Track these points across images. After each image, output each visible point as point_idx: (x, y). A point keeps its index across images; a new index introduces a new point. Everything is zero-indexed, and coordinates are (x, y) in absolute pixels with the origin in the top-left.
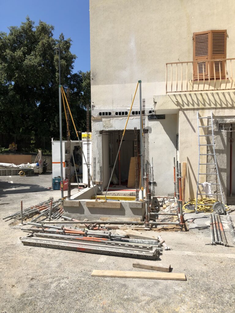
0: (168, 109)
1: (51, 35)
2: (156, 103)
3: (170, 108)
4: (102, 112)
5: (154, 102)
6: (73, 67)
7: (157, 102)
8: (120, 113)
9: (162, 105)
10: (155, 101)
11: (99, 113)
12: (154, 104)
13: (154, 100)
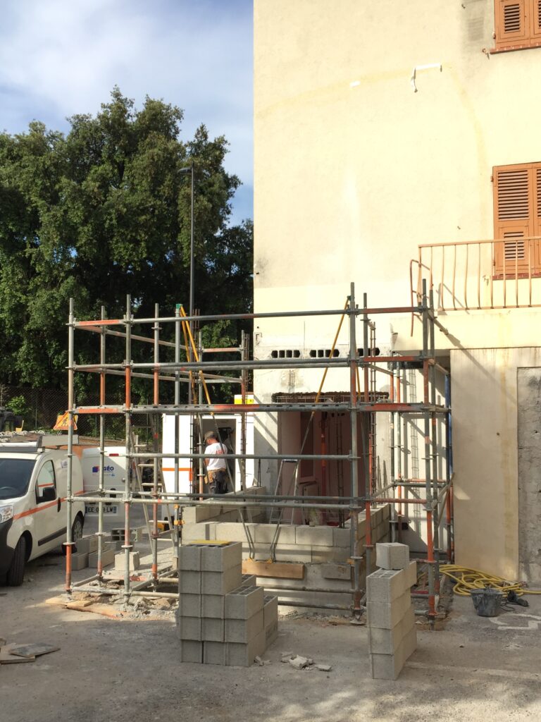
1: (173, 131)
2: (395, 335)
4: (278, 349)
5: (392, 332)
6: (230, 209)
8: (321, 353)
10: (395, 332)
11: (271, 352)
12: (393, 338)
13: (392, 328)
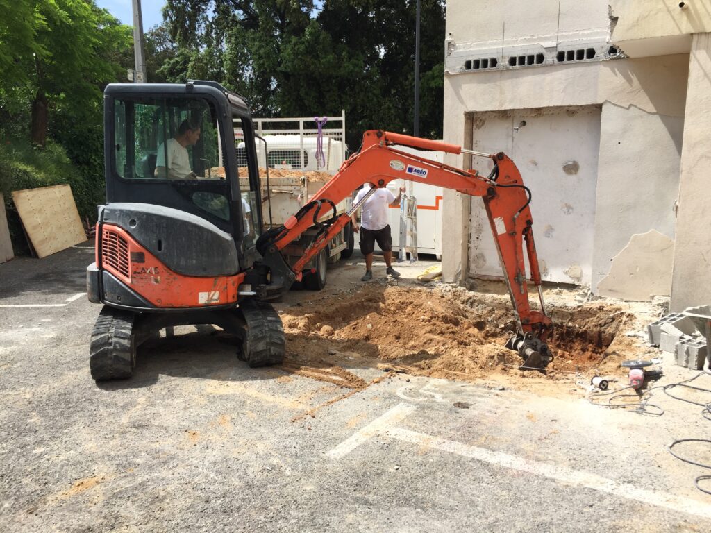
0: (653, 35)
2: (614, 20)
3: (659, 34)
4: (472, 59)
5: (611, 17)
7: (620, 16)
8: (522, 59)
9: (633, 26)
10: (614, 15)
11: (464, 63)
12: (611, 24)
13: (610, 13)
